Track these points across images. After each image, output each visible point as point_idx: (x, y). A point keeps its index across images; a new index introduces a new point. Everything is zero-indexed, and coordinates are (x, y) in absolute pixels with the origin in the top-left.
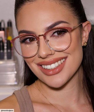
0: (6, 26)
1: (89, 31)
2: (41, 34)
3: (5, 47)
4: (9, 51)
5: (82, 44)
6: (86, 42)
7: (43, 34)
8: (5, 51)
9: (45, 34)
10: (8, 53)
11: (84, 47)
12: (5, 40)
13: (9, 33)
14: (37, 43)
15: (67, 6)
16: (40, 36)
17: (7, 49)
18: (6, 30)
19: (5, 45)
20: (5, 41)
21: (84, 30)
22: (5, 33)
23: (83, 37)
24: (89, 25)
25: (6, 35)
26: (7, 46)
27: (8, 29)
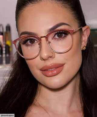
0: (5, 30)
1: (88, 36)
2: (43, 36)
3: (4, 52)
4: (8, 55)
5: (81, 48)
6: (86, 46)
7: (45, 35)
8: (4, 56)
9: (47, 36)
10: (6, 57)
11: (83, 51)
12: (4, 44)
13: (7, 38)
14: (39, 44)
15: (68, 9)
16: (42, 37)
17: (6, 53)
18: (4, 34)
19: (4, 49)
20: (4, 46)
21: (83, 34)
22: (3, 38)
23: (83, 41)
24: (88, 29)
25: (5, 40)
26: (6, 51)
27: (6, 33)
